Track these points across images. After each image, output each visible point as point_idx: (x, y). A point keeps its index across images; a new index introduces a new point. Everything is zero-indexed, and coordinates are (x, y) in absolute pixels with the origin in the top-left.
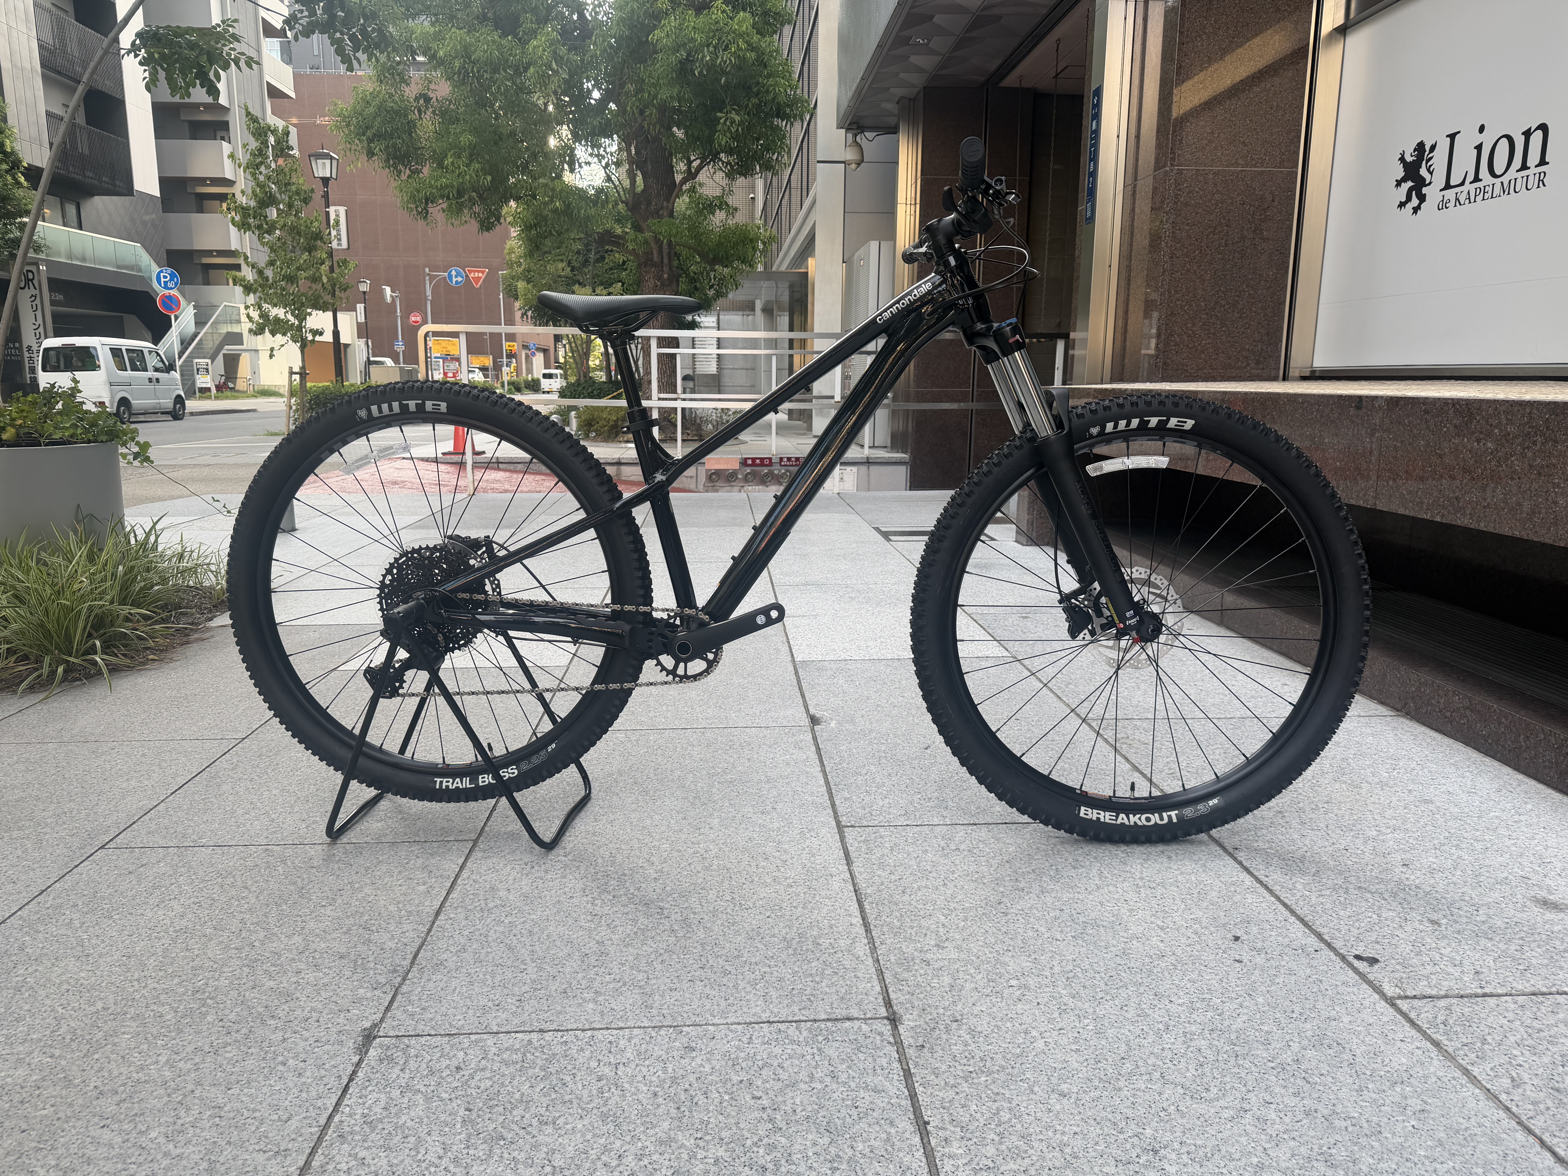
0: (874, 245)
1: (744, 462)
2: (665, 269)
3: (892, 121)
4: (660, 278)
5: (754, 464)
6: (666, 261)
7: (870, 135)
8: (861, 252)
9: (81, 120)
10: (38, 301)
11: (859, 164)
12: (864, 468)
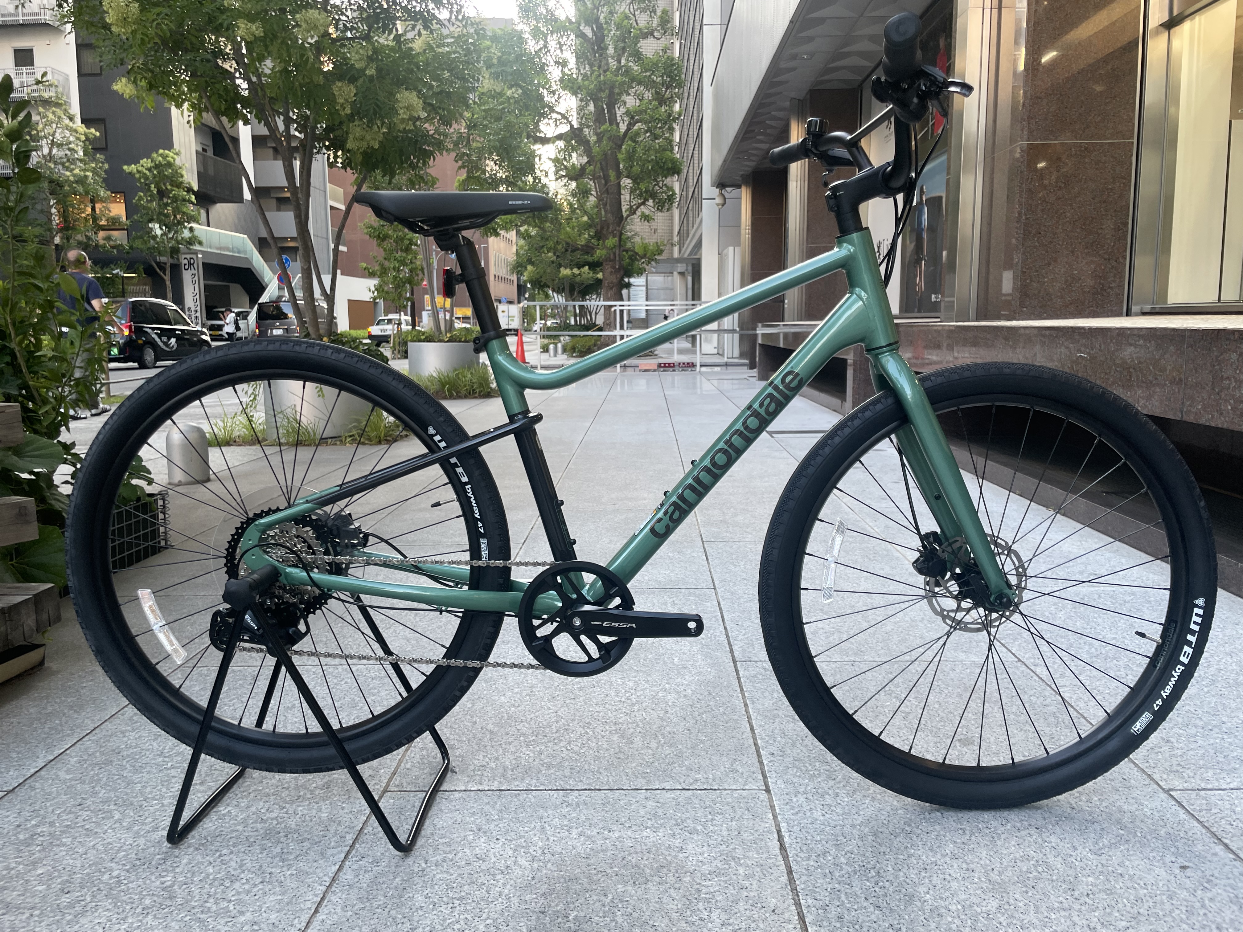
0: (731, 249)
1: (660, 366)
2: (617, 263)
3: (740, 183)
4: (614, 268)
5: (665, 366)
6: (617, 258)
7: (729, 189)
8: (725, 252)
9: (210, 153)
10: (196, 278)
11: (723, 205)
12: (724, 368)
